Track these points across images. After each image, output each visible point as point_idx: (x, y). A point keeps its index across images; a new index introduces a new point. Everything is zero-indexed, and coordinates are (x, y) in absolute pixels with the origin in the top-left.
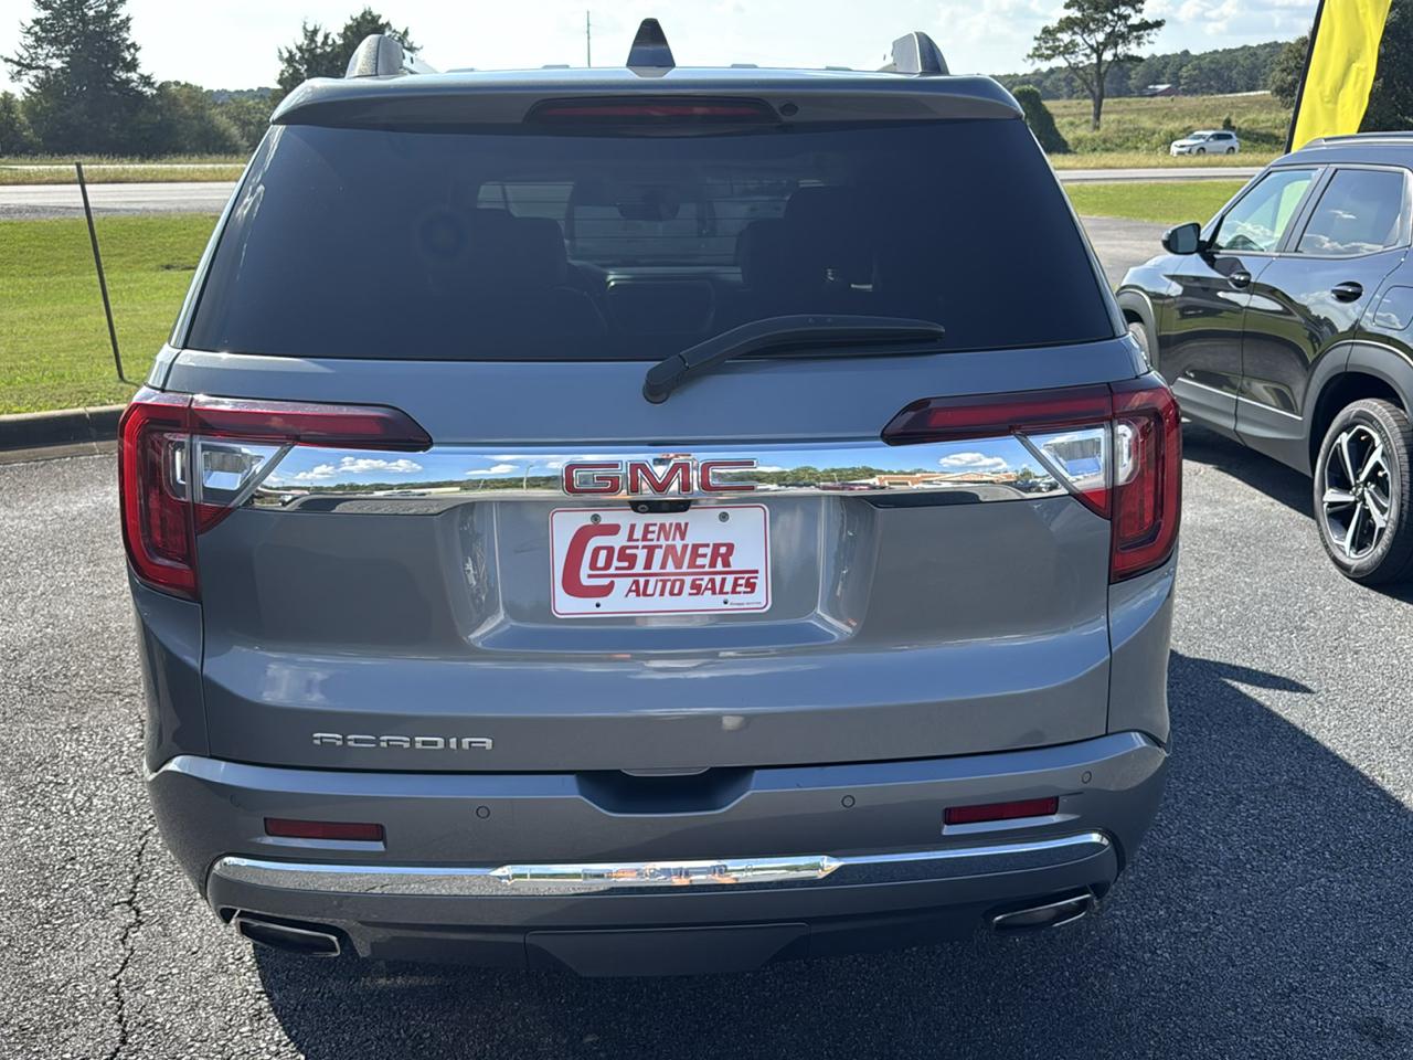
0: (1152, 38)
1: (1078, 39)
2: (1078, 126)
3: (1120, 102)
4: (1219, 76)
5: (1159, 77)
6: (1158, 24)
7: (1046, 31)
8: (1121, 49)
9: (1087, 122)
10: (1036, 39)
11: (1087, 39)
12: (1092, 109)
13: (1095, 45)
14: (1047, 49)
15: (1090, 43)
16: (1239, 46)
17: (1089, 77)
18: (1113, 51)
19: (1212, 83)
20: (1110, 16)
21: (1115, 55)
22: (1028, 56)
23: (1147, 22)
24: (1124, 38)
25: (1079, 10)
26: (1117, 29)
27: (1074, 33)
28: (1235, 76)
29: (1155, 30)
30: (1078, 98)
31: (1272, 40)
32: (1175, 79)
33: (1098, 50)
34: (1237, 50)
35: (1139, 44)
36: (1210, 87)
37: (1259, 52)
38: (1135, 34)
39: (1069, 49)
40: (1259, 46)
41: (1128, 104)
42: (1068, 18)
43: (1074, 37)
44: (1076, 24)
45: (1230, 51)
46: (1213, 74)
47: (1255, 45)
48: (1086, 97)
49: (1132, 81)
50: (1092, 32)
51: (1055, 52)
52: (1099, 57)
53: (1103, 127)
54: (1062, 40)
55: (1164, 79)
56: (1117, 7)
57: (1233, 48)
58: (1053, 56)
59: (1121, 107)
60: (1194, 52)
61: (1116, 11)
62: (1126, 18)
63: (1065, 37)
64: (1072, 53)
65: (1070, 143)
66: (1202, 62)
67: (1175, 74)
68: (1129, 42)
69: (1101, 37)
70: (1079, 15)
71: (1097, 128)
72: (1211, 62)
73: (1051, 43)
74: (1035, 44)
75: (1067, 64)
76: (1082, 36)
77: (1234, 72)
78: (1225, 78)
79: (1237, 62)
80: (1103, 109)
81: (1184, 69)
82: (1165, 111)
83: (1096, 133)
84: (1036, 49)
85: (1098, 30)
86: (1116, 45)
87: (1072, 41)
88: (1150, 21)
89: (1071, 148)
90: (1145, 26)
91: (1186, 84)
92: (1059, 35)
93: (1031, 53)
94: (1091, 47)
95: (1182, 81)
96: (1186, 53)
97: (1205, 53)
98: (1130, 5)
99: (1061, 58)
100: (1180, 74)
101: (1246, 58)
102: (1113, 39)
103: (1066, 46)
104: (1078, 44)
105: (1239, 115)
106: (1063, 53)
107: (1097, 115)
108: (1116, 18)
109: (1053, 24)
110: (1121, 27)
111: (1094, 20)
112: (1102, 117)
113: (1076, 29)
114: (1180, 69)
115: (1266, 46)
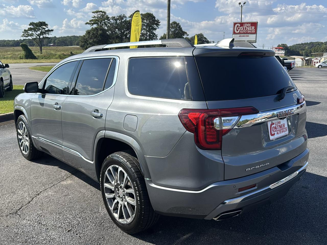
0: (51, 33)
1: (34, 33)
2: (36, 53)
3: (45, 47)
4: (64, 42)
5: (50, 42)
6: (52, 30)
7: (25, 30)
8: (44, 36)
9: (39, 52)
10: (23, 32)
11: (36, 33)
12: (40, 49)
13: (38, 34)
14: (26, 35)
15: (37, 34)
16: (67, 36)
17: (37, 41)
18: (43, 36)
19: (63, 44)
20: (41, 28)
21: (43, 37)
22: (22, 36)
23: (49, 30)
24: (45, 33)
25: (33, 26)
26: (42, 31)
27: (32, 31)
28: (67, 43)
29: (52, 32)
30: (36, 46)
31: (74, 35)
32: (54, 43)
33: (39, 35)
34: (66, 37)
35: (48, 35)
36: (62, 45)
37: (72, 37)
38: (47, 32)
39: (32, 35)
40: (71, 36)
41: (47, 48)
42: (30, 28)
43: (32, 32)
44: (33, 29)
45: (65, 37)
46: (63, 42)
47: (70, 36)
48: (38, 46)
49: (44, 43)
50: (36, 31)
51: (28, 35)
52: (39, 37)
53: (43, 53)
54: (29, 33)
55: (51, 43)
56: (42, 26)
57: (66, 36)
58: (28, 36)
59: (46, 49)
60: (57, 37)
61: (42, 27)
62: (45, 29)
63: (30, 32)
64: (33, 36)
65: (37, 57)
66: (60, 39)
67: (54, 41)
68: (46, 34)
69: (39, 32)
70: (33, 27)
71: (41, 53)
72: (62, 39)
73: (27, 33)
74: (23, 33)
75: (32, 38)
76: (34, 32)
77: (67, 42)
78: (65, 43)
79: (67, 40)
80: (42, 49)
81: (56, 40)
82: (56, 50)
83: (42, 54)
84: (23, 34)
85: (38, 31)
86: (43, 35)
87: (32, 33)
88: (50, 30)
89: (37, 58)
90: (49, 31)
91: (57, 44)
92: (29, 32)
93: (22, 35)
94: (37, 35)
95: (56, 43)
96: (55, 37)
97: (60, 37)
98: (45, 26)
99: (30, 37)
100: (55, 42)
101: (69, 39)
102: (42, 33)
103: (31, 34)
104: (34, 34)
105: (73, 51)
106: (30, 36)
107: (41, 50)
108: (42, 29)
109: (27, 29)
110: (43, 31)
111: (37, 29)
112: (42, 51)
113: (33, 30)
114: (55, 40)
115: (73, 36)
